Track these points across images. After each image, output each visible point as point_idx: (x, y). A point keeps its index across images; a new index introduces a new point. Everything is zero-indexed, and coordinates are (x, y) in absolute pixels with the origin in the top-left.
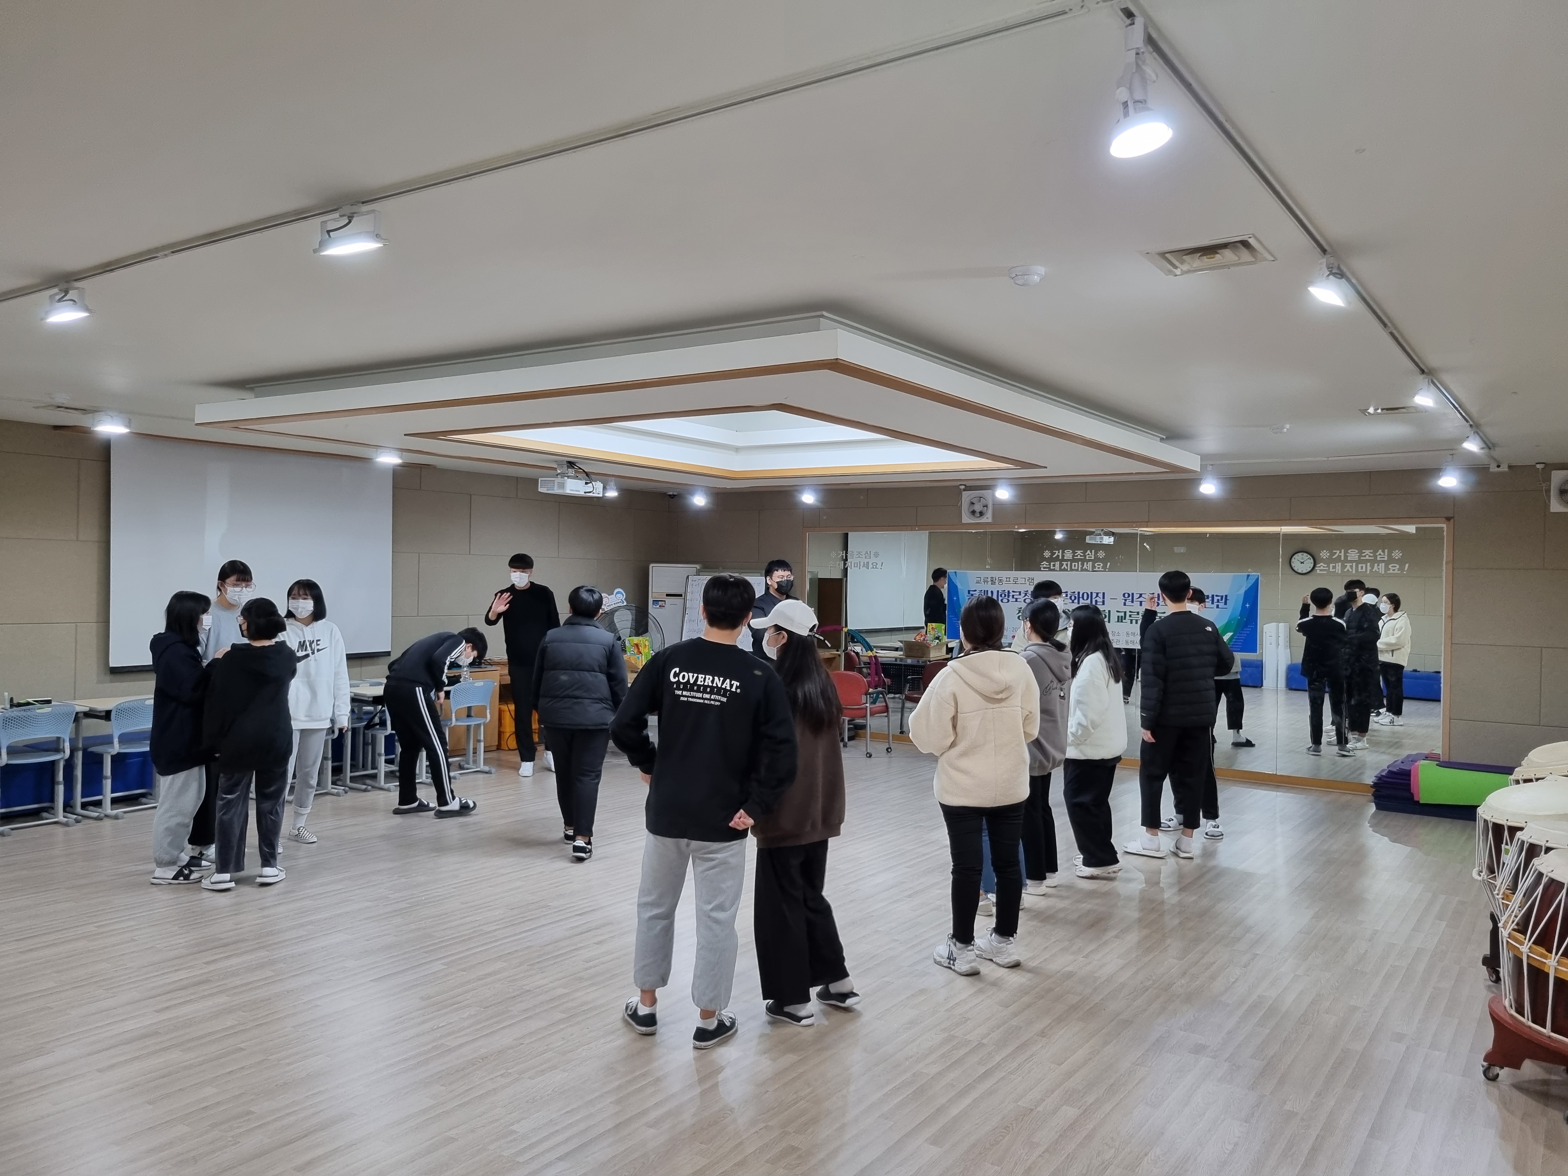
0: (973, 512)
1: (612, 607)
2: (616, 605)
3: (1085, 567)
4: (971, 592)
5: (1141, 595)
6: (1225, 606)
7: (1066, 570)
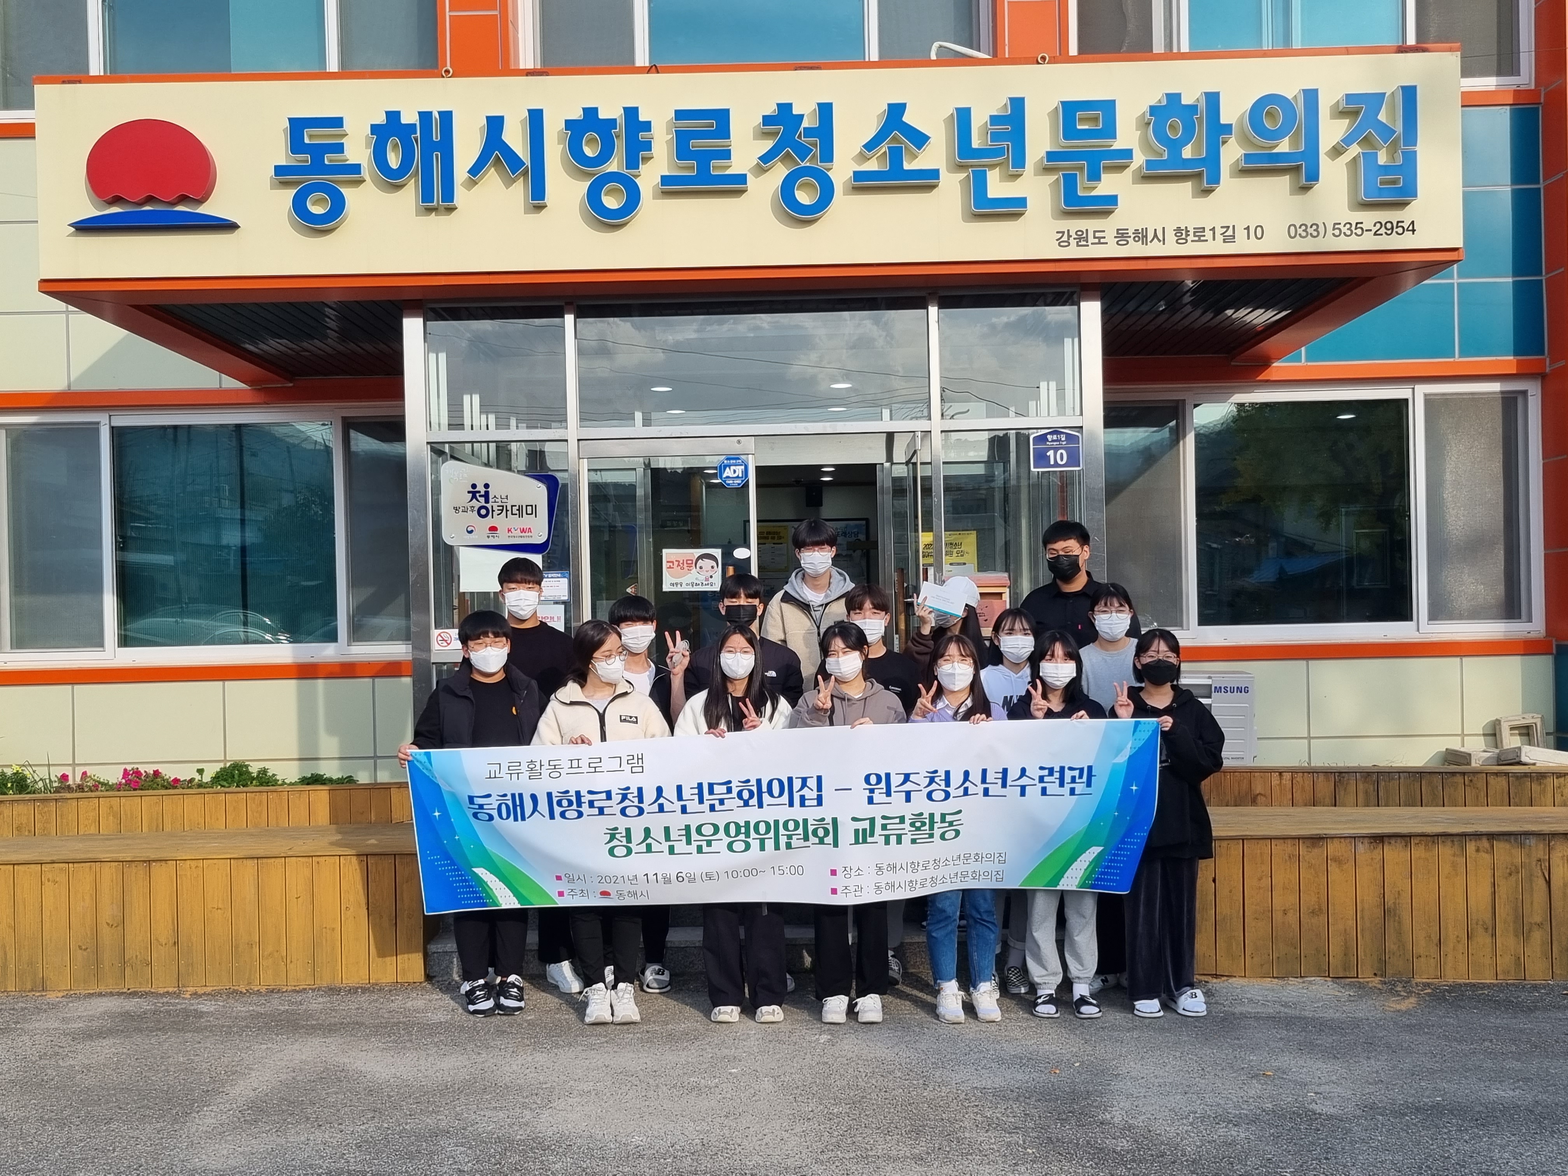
5: (907, 778)
6: (1089, 790)
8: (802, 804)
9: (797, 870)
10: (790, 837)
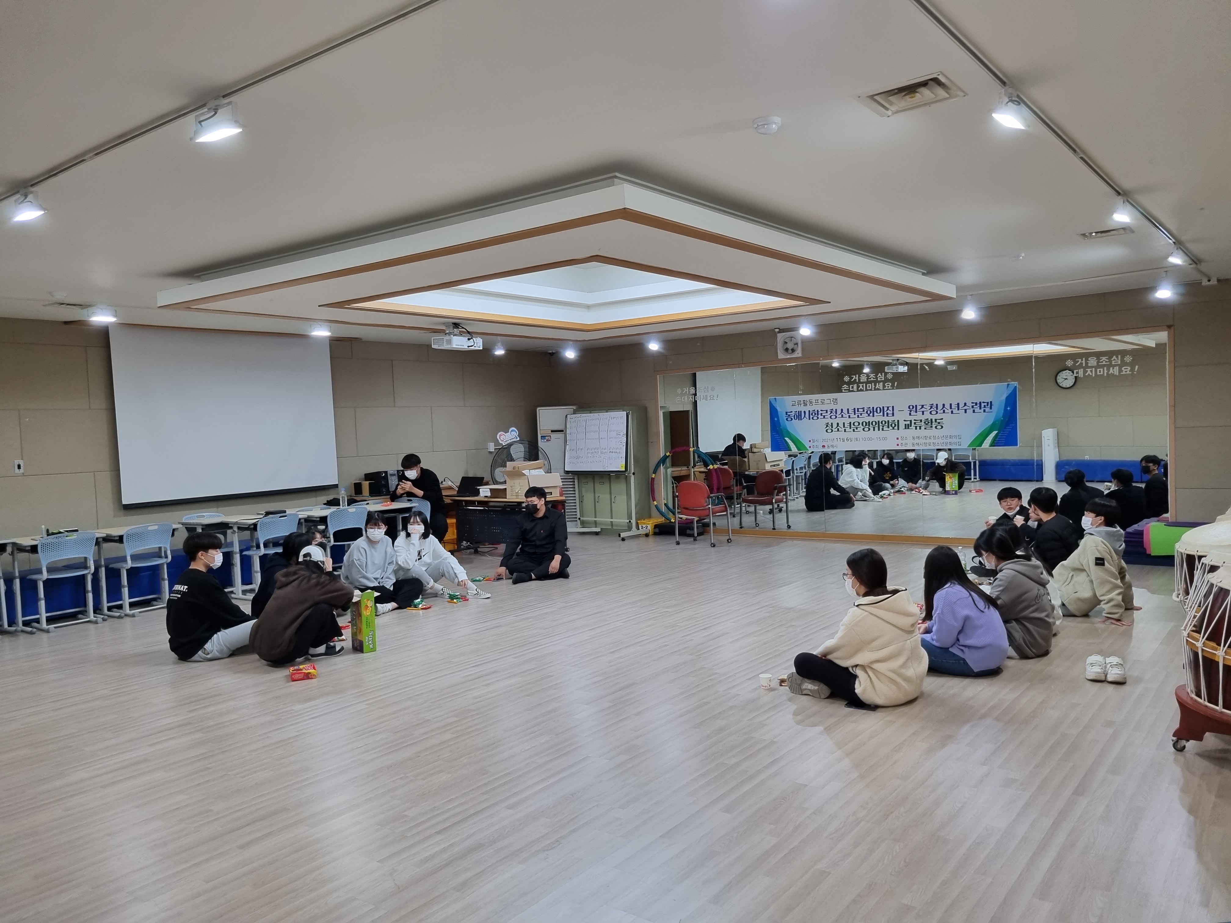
0: (787, 350)
1: (508, 442)
2: (512, 441)
3: (877, 387)
4: (789, 414)
5: (923, 406)
6: (991, 411)
7: (863, 391)
8: (887, 416)
9: (885, 439)
10: (883, 426)
